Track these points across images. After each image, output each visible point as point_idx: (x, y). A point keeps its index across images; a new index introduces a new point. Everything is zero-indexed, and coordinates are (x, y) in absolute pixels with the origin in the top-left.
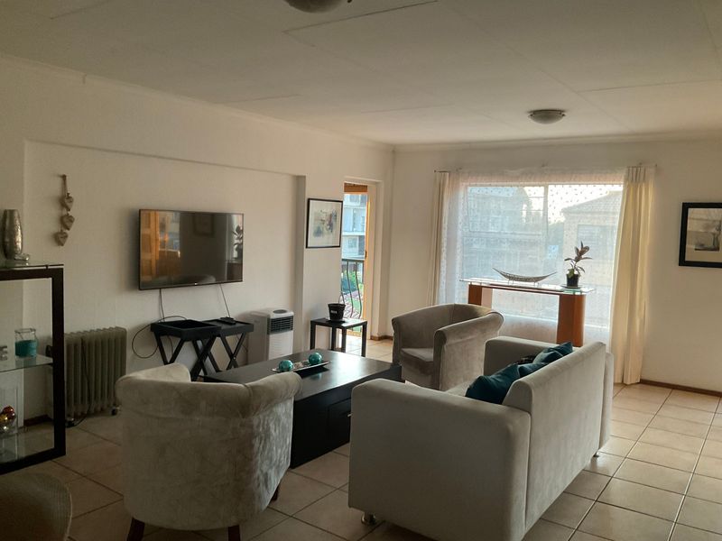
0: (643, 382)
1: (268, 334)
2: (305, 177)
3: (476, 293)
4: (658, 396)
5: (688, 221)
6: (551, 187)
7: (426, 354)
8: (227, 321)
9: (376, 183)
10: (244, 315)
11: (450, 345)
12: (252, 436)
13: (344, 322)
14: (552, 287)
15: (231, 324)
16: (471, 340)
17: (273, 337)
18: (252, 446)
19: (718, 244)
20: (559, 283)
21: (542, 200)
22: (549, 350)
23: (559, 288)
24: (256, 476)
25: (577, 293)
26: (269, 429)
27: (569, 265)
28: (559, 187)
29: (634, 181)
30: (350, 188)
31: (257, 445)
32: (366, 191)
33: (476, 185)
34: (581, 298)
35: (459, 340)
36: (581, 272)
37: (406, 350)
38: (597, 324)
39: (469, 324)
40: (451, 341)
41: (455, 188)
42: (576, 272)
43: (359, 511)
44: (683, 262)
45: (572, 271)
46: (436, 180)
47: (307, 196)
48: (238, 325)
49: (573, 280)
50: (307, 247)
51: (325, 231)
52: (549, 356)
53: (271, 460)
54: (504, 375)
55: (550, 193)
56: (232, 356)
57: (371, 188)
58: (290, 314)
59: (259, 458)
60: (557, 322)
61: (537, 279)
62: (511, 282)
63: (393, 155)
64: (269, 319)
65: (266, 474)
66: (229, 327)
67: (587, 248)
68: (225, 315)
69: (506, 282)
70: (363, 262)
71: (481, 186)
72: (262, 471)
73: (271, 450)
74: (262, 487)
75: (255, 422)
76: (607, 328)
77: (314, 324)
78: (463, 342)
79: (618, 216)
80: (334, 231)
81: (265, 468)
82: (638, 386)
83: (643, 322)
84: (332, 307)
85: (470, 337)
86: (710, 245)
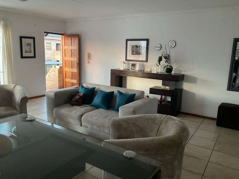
19: (31, 50)
44: (22, 57)
86: (29, 51)
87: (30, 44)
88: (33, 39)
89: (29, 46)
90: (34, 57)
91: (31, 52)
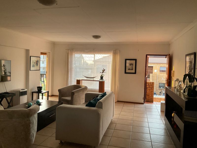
0: (118, 101)
1: (20, 96)
2: (29, 50)
3: (78, 82)
4: (122, 104)
5: (127, 64)
6: (96, 55)
7: (69, 98)
8: (6, 93)
9: (49, 52)
10: (11, 91)
11: (75, 95)
12: (30, 123)
13: (42, 92)
14: (97, 79)
15: (8, 94)
16: (80, 94)
17: (21, 97)
18: (30, 126)
19: (133, 68)
20: (99, 79)
21: (94, 58)
22: (101, 94)
23: (99, 80)
24: (31, 134)
25: (103, 81)
26: (33, 121)
27: (101, 74)
28: (98, 55)
29: (115, 54)
30: (42, 53)
31: (31, 125)
32: (46, 54)
33: (77, 54)
34: (104, 82)
35: (77, 94)
36: (104, 76)
37: (63, 98)
38: (108, 88)
39: (80, 90)
40: (75, 94)
41: (72, 54)
42: (102, 76)
43: (58, 141)
44: (126, 73)
45: (102, 75)
46: (66, 52)
47: (30, 55)
48: (10, 94)
49: (102, 78)
50: (30, 70)
51: (35, 65)
52: (102, 96)
53: (34, 130)
54: (94, 100)
55: (95, 56)
56: (9, 103)
57: (48, 53)
58: (26, 90)
59: (32, 129)
60: (99, 88)
61: (93, 78)
62: (87, 79)
63: (54, 44)
64: (20, 92)
65: (33, 134)
66: (8, 95)
67: (105, 70)
68: (6, 91)
69: (86, 79)
70: (46, 74)
71: (79, 54)
72: (32, 133)
73: (34, 127)
74: (32, 137)
75: (31, 119)
76: (110, 89)
77: (33, 93)
78: (78, 94)
79: (111, 62)
80: (38, 66)
81: (33, 132)
82: (117, 102)
83: (117, 87)
84: (38, 88)
85: (80, 93)
86: (131, 69)
87: (132, 64)
88: (135, 61)
89: (132, 65)
90: (135, 73)
91: (133, 70)
